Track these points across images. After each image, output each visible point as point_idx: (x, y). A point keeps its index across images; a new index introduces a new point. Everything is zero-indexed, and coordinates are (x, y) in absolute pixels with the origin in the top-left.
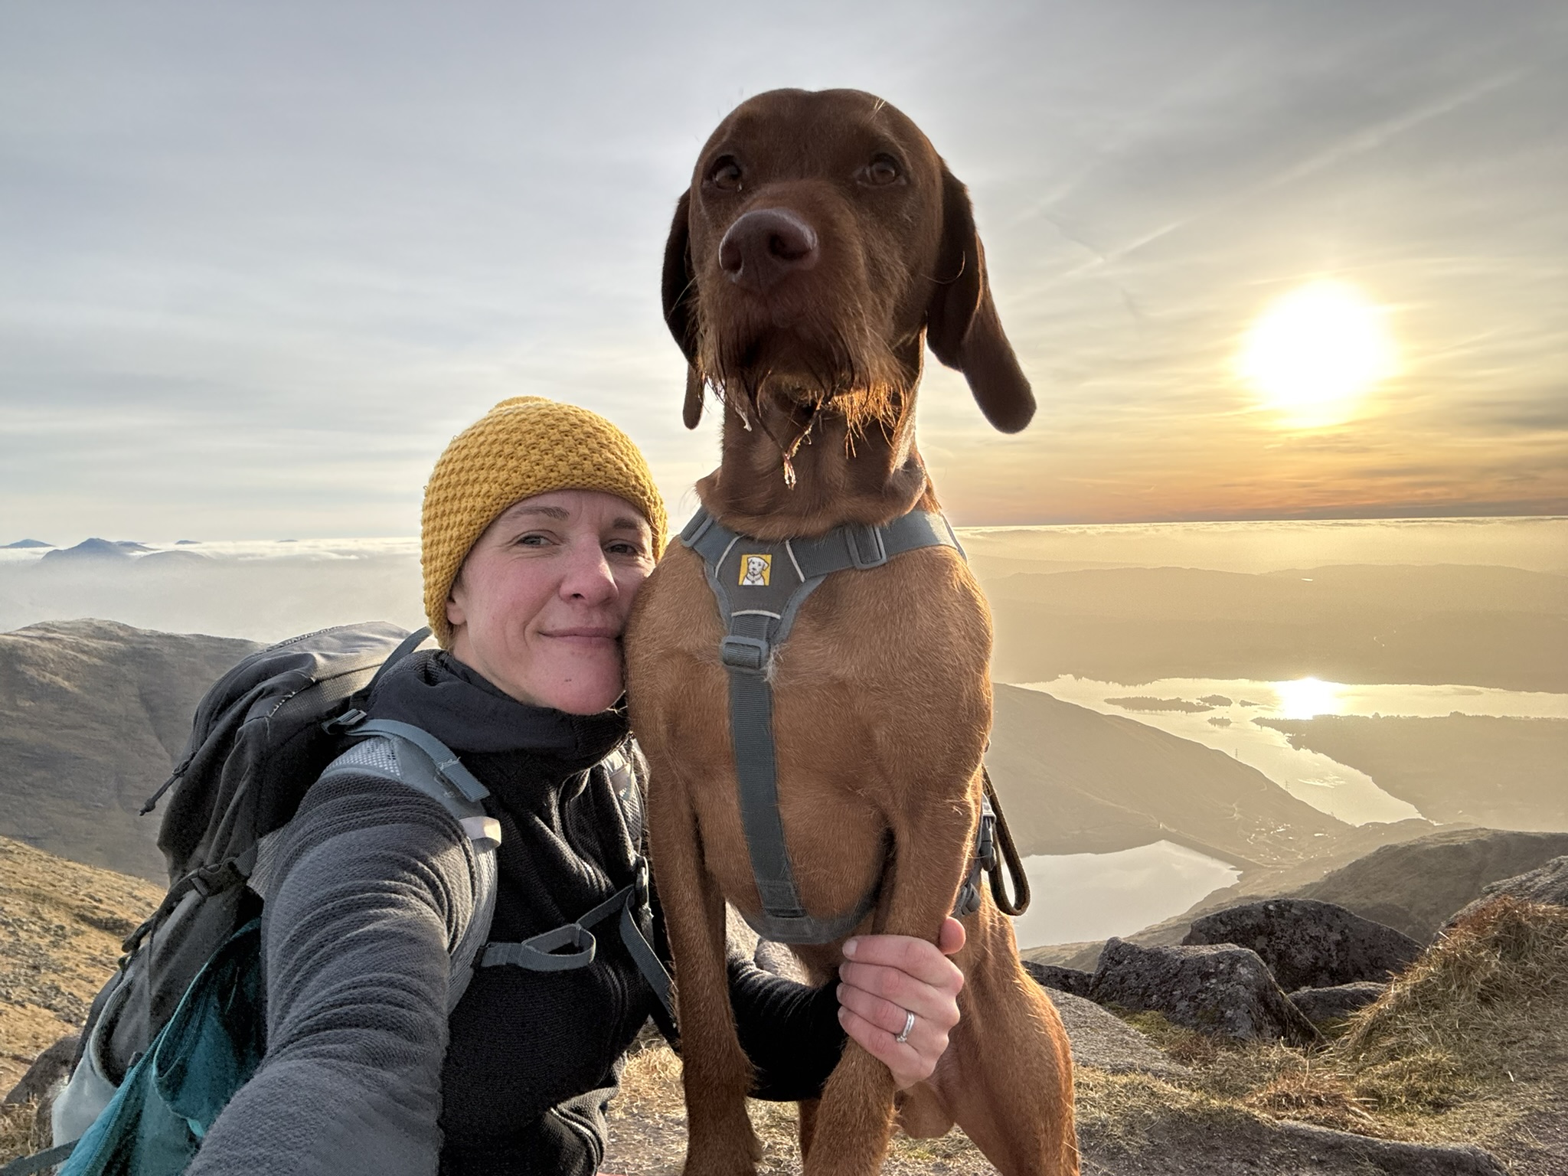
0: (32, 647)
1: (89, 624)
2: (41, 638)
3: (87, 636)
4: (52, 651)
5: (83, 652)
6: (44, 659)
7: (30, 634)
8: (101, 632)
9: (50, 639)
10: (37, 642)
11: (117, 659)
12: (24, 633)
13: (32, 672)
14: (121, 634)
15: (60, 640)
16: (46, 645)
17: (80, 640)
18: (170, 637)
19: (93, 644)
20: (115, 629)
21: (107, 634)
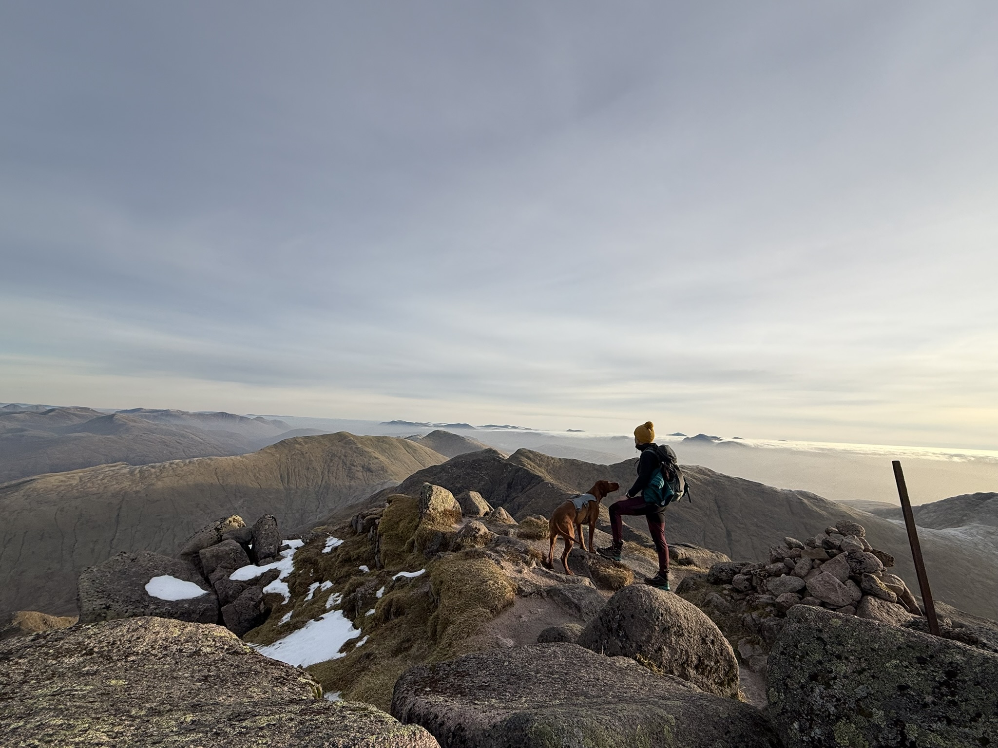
1: (697, 467)
3: (697, 472)
8: (701, 471)
11: (707, 483)
14: (709, 473)
15: (687, 473)
17: (694, 474)
18: (728, 477)
19: (698, 476)
20: (707, 471)
21: (703, 472)
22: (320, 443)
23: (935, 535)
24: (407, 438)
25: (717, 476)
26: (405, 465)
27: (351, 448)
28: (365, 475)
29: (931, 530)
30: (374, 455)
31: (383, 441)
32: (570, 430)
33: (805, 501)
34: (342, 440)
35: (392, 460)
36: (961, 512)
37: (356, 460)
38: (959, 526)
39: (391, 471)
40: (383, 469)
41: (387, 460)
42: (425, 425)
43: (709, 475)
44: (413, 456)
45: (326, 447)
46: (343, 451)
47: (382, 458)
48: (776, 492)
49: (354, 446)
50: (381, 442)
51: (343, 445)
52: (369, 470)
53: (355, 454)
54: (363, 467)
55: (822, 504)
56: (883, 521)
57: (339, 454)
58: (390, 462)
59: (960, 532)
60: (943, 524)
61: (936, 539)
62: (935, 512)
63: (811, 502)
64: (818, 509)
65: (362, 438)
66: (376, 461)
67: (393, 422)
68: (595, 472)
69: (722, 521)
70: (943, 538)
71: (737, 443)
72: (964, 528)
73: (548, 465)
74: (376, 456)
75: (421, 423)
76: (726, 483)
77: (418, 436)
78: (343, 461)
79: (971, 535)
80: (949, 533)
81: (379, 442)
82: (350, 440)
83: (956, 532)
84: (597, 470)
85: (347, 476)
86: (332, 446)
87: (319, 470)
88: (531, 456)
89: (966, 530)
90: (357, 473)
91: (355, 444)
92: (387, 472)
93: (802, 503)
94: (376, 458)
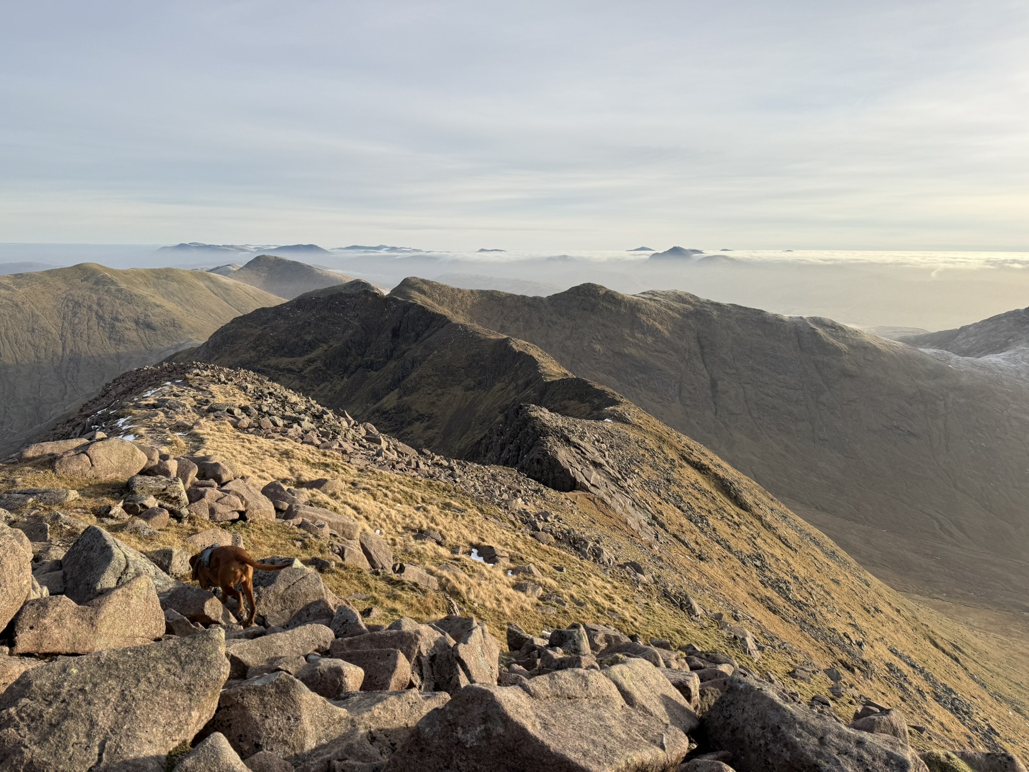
0: (646, 304)
1: (674, 293)
2: (650, 299)
3: (673, 300)
4: (655, 307)
5: (670, 309)
6: (650, 311)
7: (645, 296)
8: (680, 298)
9: (655, 300)
10: (648, 302)
11: (687, 315)
12: (643, 295)
13: (644, 318)
14: (691, 300)
15: (660, 301)
16: (652, 303)
17: (670, 302)
18: (718, 304)
19: (676, 305)
20: (688, 297)
21: (683, 299)
22: (44, 283)
23: (974, 365)
24: (211, 271)
25: (701, 303)
26: (213, 315)
27: (108, 291)
28: (143, 335)
29: (970, 358)
30: (153, 300)
31: (167, 277)
32: (482, 250)
33: (820, 330)
34: (89, 277)
35: (188, 308)
36: (1006, 333)
37: (121, 310)
38: (1001, 352)
39: (189, 325)
40: (173, 324)
41: (180, 308)
42: (241, 249)
43: (690, 303)
44: (225, 300)
45: (60, 292)
46: (95, 297)
47: (169, 305)
48: (782, 320)
49: (113, 288)
50: (162, 277)
51: (92, 286)
52: (149, 326)
53: (118, 301)
54: (137, 322)
55: (841, 333)
56: (914, 351)
57: (86, 303)
58: (184, 312)
59: (1003, 359)
60: (983, 350)
61: (974, 370)
62: (976, 335)
63: (827, 332)
64: (835, 341)
65: (125, 273)
66: (157, 310)
67: (182, 246)
68: (526, 309)
69: (706, 367)
70: (983, 367)
71: (725, 257)
72: (1007, 353)
73: (453, 301)
74: (158, 303)
75: (232, 246)
76: (715, 313)
77: (230, 268)
78: (97, 313)
79: (1015, 361)
80: (990, 361)
81: (158, 278)
82: (103, 277)
83: (998, 359)
84: (529, 305)
85: (110, 338)
86: (71, 289)
87: (54, 331)
88: (426, 288)
89: (1010, 355)
90: (127, 332)
91: (113, 283)
92: (180, 327)
93: (814, 333)
94: (158, 306)
